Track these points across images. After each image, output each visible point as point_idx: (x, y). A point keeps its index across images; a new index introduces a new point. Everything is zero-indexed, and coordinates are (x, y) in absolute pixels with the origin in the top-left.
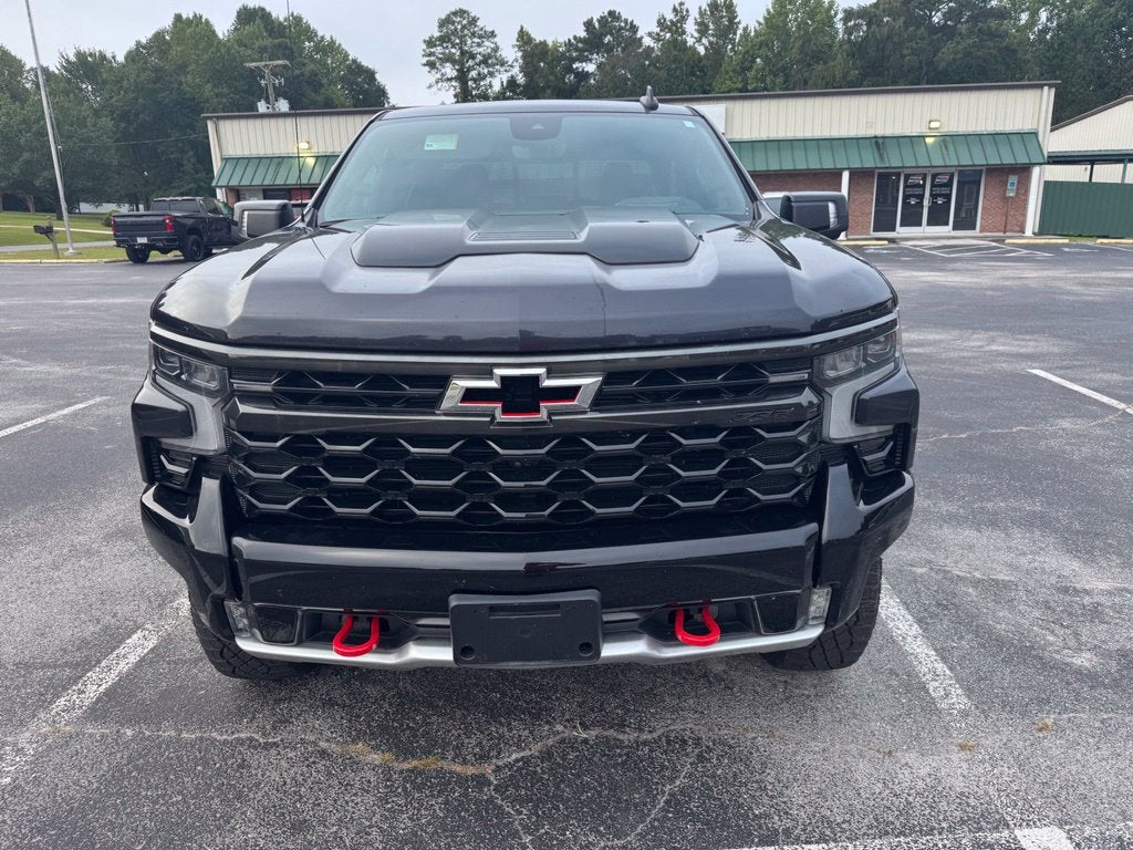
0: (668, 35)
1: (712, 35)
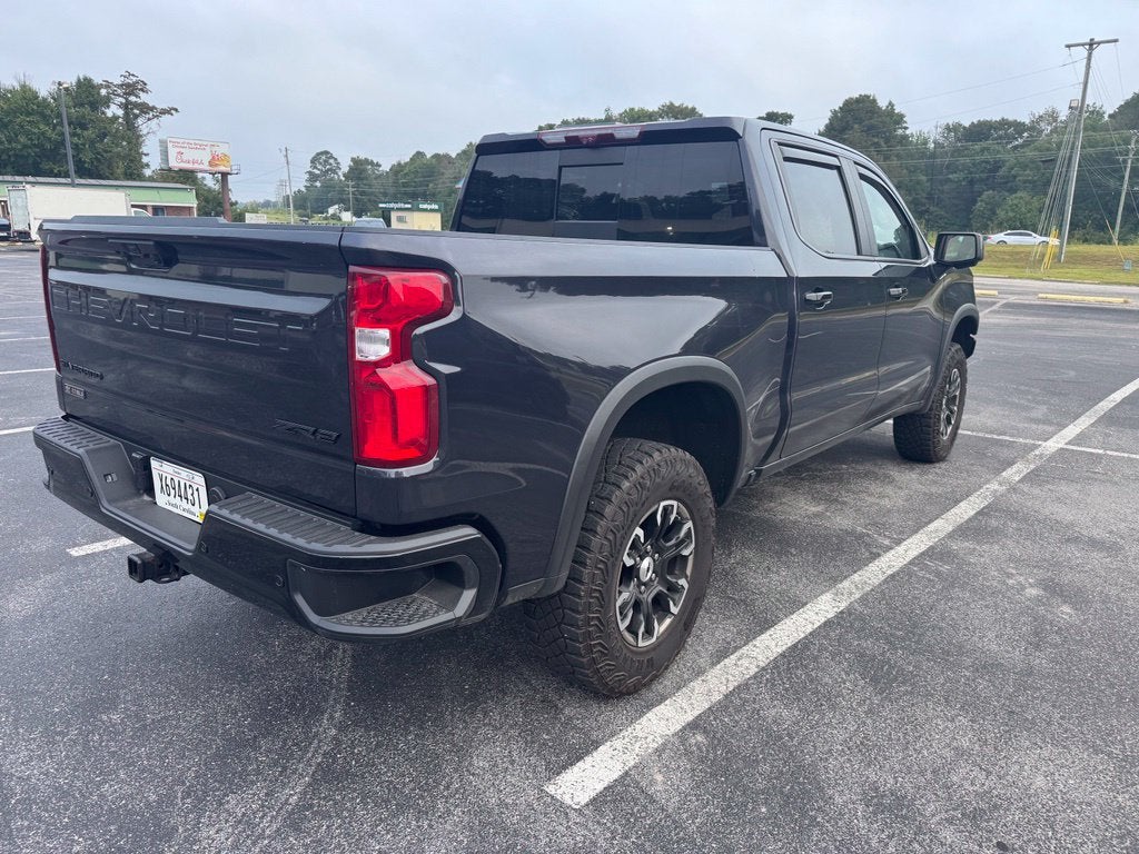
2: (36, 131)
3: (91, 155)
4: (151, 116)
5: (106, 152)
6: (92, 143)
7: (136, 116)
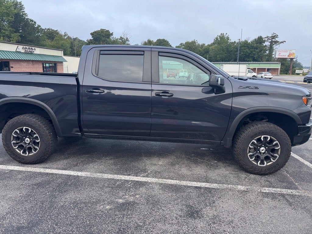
2: (245, 51)
3: (257, 56)
4: (277, 44)
5: (261, 55)
6: (258, 52)
7: (273, 44)
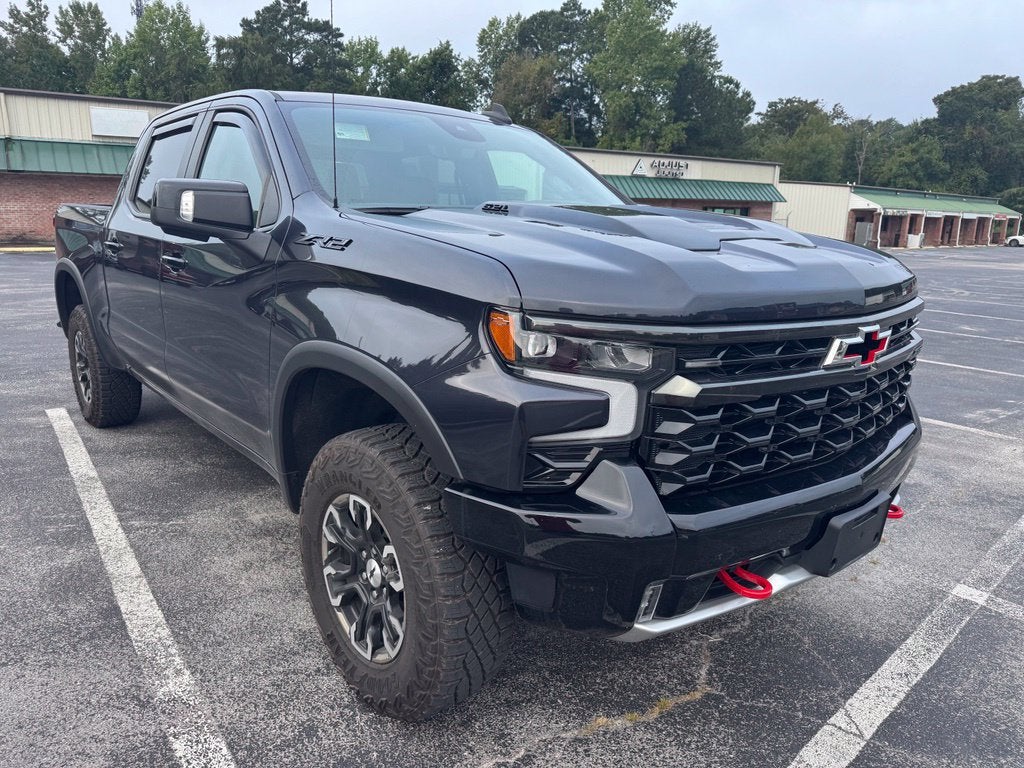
0: (25, 29)
1: (79, 38)
